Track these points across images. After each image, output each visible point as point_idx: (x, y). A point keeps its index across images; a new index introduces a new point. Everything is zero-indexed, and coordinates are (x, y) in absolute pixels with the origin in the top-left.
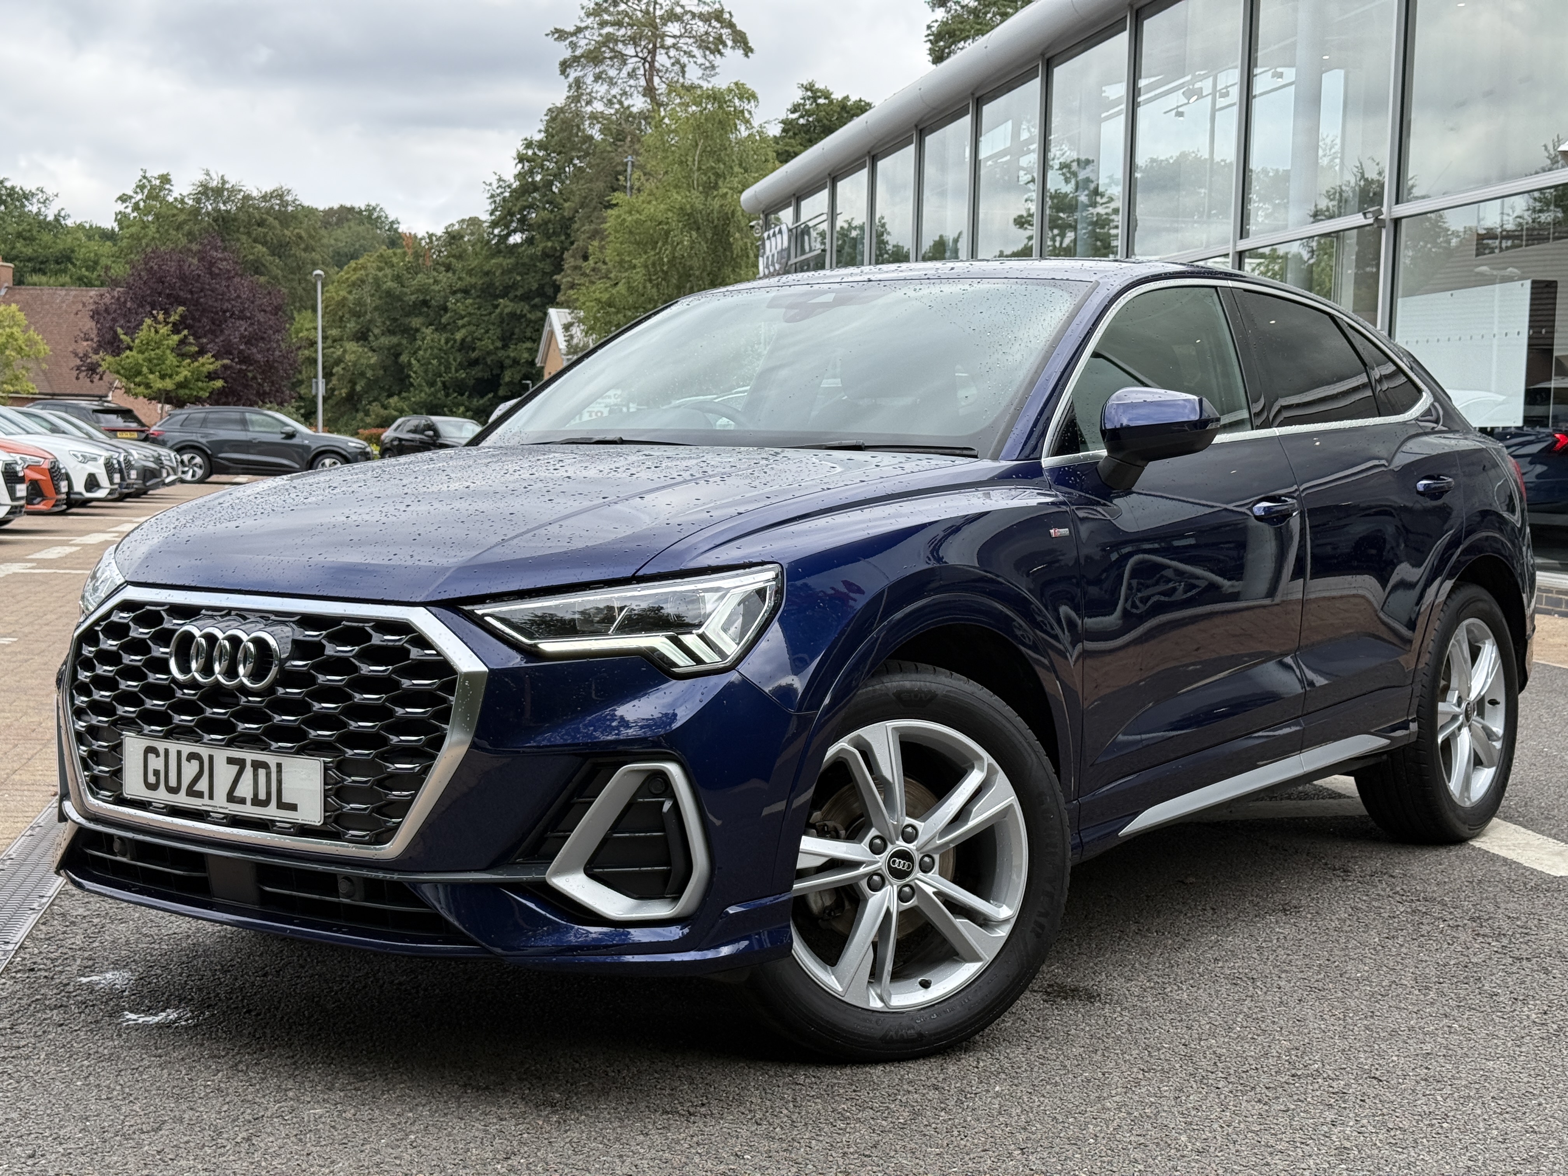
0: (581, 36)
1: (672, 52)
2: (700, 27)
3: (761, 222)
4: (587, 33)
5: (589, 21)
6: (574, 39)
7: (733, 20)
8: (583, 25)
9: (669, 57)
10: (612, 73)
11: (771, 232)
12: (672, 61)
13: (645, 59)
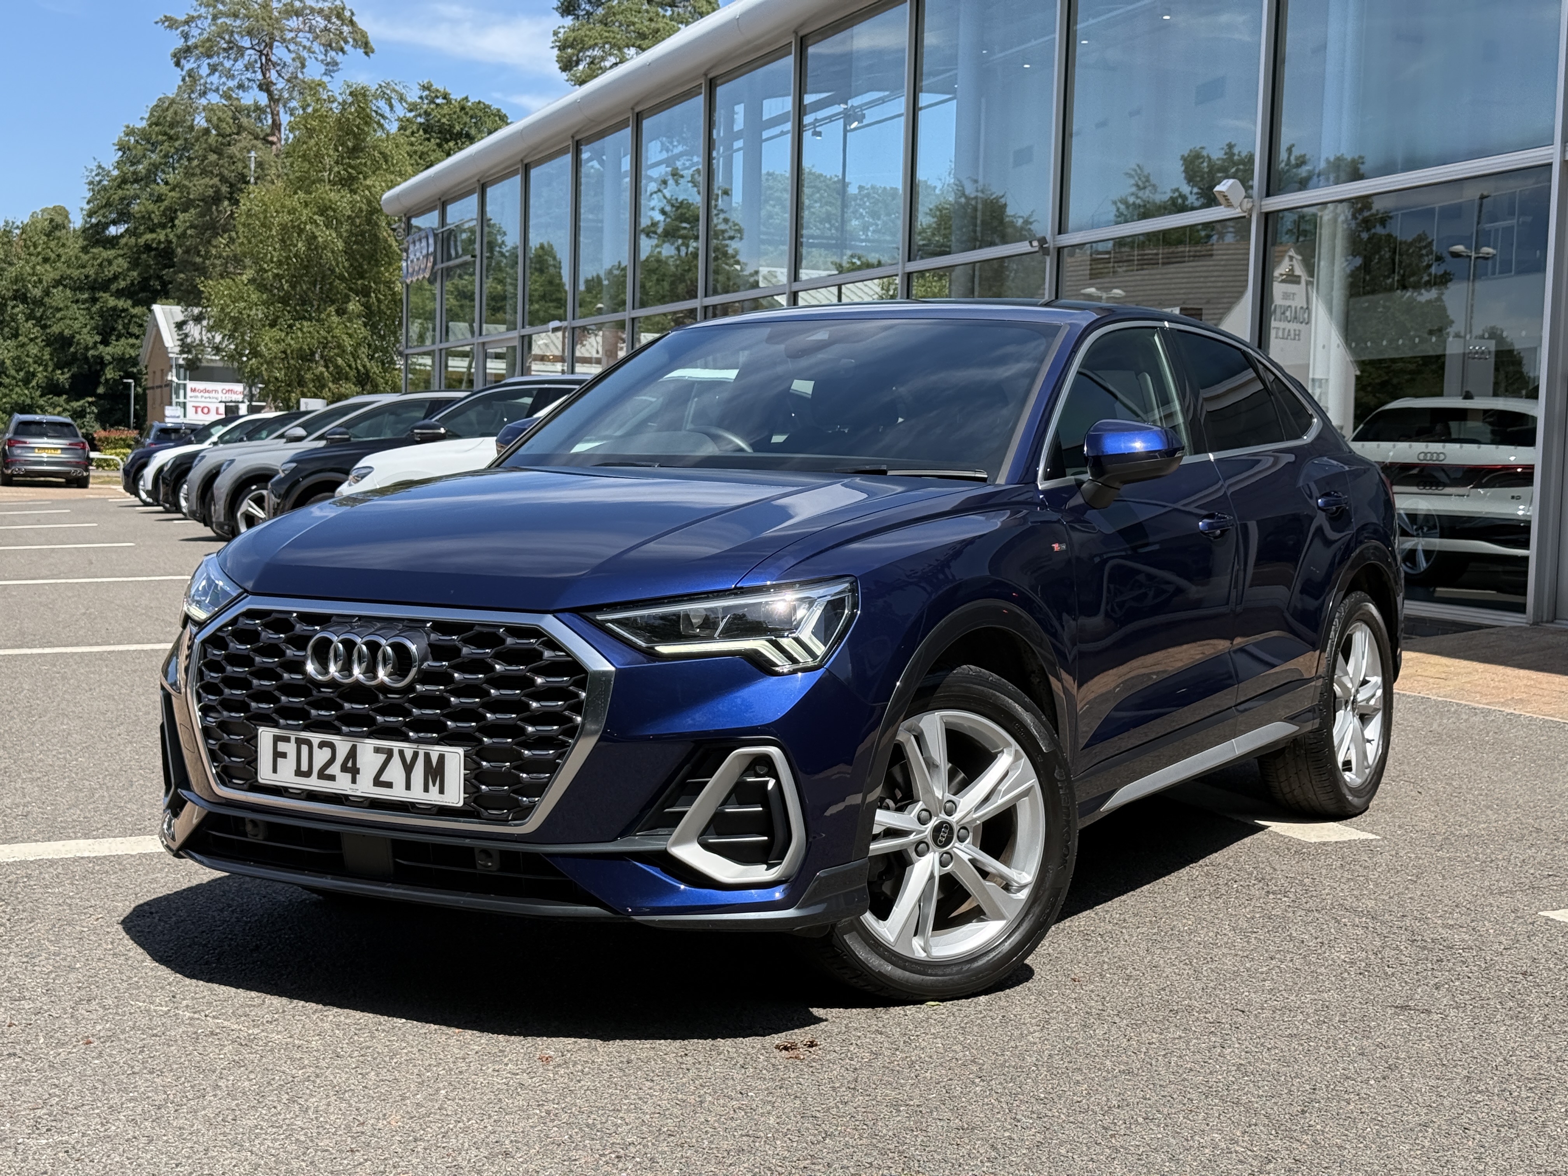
0: (193, 25)
1: (292, 47)
2: (320, 22)
3: (403, 225)
4: (199, 23)
5: (203, 10)
6: (186, 28)
7: (354, 18)
8: (195, 14)
9: (289, 51)
10: (228, 64)
11: (417, 237)
12: (293, 55)
13: (261, 52)
